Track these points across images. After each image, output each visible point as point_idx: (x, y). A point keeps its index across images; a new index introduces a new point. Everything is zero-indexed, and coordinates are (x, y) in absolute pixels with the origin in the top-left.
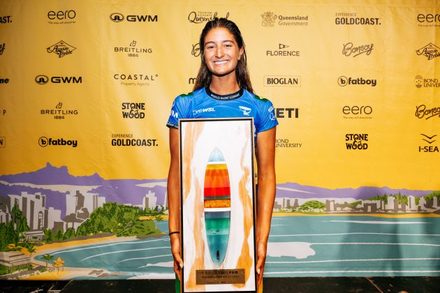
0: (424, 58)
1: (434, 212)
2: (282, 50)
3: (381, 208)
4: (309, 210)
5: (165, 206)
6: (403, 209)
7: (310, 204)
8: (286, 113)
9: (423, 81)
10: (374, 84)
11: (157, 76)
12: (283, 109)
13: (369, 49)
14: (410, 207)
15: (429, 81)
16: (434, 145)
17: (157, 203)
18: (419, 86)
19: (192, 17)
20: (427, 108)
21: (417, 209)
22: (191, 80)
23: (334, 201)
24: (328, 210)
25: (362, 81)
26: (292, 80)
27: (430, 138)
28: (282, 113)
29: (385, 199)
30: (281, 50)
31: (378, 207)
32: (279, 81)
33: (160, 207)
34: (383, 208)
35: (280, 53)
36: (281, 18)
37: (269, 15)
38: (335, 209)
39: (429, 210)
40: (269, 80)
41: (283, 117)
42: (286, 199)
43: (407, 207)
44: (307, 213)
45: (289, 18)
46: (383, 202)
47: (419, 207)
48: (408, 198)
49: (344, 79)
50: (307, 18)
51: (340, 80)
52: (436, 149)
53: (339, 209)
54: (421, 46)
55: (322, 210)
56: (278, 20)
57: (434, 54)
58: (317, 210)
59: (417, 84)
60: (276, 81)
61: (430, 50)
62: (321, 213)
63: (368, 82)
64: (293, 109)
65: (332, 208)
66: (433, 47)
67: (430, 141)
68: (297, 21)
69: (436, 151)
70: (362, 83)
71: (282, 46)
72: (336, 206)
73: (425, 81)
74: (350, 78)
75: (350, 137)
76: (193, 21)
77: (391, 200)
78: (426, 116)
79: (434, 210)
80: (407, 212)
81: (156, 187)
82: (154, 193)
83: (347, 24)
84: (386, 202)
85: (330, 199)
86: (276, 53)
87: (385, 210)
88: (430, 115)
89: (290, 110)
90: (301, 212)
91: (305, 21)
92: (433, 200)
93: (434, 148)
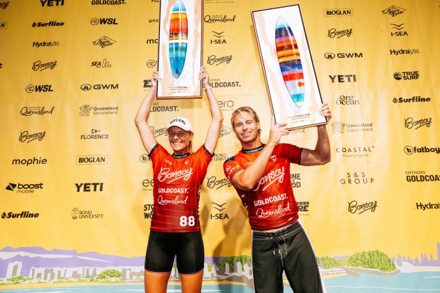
1: (227, 279)
2: (94, 134)
4: (106, 279)
7: (106, 273)
8: (92, 187)
12: (90, 184)
15: (219, 155)
19: (24, 112)
20: (217, 180)
23: (130, 269)
24: (124, 278)
26: (100, 159)
27: (220, 206)
28: (89, 187)
32: (89, 160)
34: (177, 276)
35: (91, 137)
36: (96, 109)
37: (86, 107)
38: (131, 278)
39: (222, 277)
40: (80, 159)
41: (89, 191)
42: (86, 268)
44: (104, 282)
45: (103, 109)
47: (212, 274)
49: (144, 156)
50: (117, 108)
51: (141, 157)
52: (226, 216)
53: (134, 277)
55: (118, 279)
56: (92, 111)
57: (224, 133)
58: (113, 279)
60: (86, 160)
62: (117, 282)
64: (98, 184)
65: (128, 276)
67: (220, 208)
68: (109, 111)
69: (226, 218)
71: (94, 131)
72: (132, 274)
73: (216, 155)
75: (148, 207)
76: (24, 114)
78: (216, 187)
79: (227, 277)
85: (127, 268)
86: (88, 137)
88: (220, 185)
89: (95, 185)
90: (98, 281)
91: (116, 111)
92: (225, 266)
93: (224, 216)
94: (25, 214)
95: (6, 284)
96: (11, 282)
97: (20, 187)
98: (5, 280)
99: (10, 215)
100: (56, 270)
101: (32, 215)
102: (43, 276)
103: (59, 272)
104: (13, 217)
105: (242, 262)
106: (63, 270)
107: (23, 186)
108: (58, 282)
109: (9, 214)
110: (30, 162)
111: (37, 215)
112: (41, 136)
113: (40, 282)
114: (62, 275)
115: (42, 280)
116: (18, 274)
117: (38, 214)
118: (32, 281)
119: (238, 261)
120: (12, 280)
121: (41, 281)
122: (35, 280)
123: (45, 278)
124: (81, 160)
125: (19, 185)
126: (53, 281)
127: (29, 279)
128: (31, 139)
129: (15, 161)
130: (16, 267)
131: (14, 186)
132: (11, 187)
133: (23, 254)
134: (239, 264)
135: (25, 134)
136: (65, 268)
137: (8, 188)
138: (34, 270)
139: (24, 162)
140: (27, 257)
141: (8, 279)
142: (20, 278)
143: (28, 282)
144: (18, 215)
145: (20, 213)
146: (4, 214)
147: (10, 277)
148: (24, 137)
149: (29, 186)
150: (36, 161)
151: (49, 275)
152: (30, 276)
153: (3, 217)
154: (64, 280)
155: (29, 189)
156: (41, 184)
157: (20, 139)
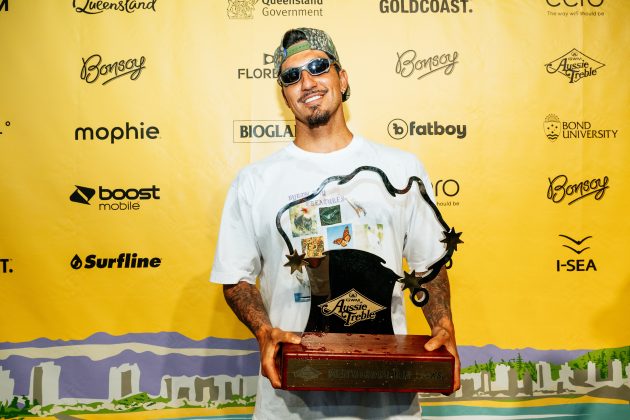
0: (561, 79)
1: (591, 394)
2: (271, 67)
3: (482, 389)
5: (30, 397)
6: (528, 389)
9: (560, 125)
10: (462, 134)
11: (8, 124)
13: (450, 62)
14: (542, 386)
15: (572, 126)
16: (585, 257)
17: (16, 391)
18: (552, 137)
19: (81, 2)
20: (571, 182)
21: (556, 389)
22: (80, 133)
25: (436, 127)
26: (292, 130)
27: (579, 243)
29: (490, 369)
30: (267, 66)
31: (477, 385)
32: (265, 131)
33: (21, 400)
34: (487, 389)
35: (265, 75)
36: (268, 2)
39: (580, 390)
40: (243, 129)
43: (536, 386)
45: (285, 1)
46: (486, 376)
47: (560, 385)
48: (537, 366)
49: (400, 124)
51: (392, 126)
52: (591, 264)
54: (554, 54)
56: (259, 6)
57: (582, 70)
59: (549, 132)
60: (259, 131)
61: (572, 62)
63: (450, 130)
66: (580, 56)
67: (579, 248)
68: (301, 7)
69: (591, 269)
70: (436, 133)
71: (269, 60)
73: (566, 125)
74: (412, 123)
76: (83, 10)
77: (502, 371)
78: (568, 199)
79: (591, 389)
80: (535, 394)
81: (12, 357)
82: (8, 372)
83: (403, 11)
84: (492, 376)
86: (258, 73)
87: (490, 392)
88: (578, 195)
91: (317, 7)
92: (586, 368)
93: (586, 263)
94: (127, 260)
95: (112, 412)
96: (123, 407)
97: (106, 195)
98: (107, 404)
99: (91, 262)
100: (220, 380)
101: (144, 262)
102: (192, 394)
103: (228, 386)
104: (100, 266)
105: (622, 360)
106: (235, 381)
107: (112, 194)
108: (228, 405)
109: (88, 259)
110: (117, 133)
111: (156, 262)
112: (136, 68)
113: (187, 406)
114: (235, 391)
115: (192, 401)
116: (136, 390)
117: (159, 261)
118: (169, 404)
119: (614, 357)
120: (125, 402)
121: (189, 403)
122: (175, 402)
123: (199, 398)
124: (246, 132)
125: (101, 190)
126: (217, 403)
127: (161, 400)
128: (111, 75)
129: (82, 132)
130: (126, 377)
131: (90, 193)
132: (81, 195)
133: (139, 348)
134: (617, 364)
135: (94, 62)
136: (239, 377)
137: (75, 197)
138: (169, 382)
139: (102, 133)
140: (148, 354)
141: (114, 402)
142: (141, 398)
143: (160, 405)
144: (112, 261)
145: (117, 257)
146: (76, 258)
147: (119, 398)
148: (92, 70)
149: (126, 194)
150: (132, 132)
151: (206, 391)
152: (164, 393)
153: (74, 267)
154: (240, 401)
155: (126, 200)
156: (154, 189)
157: (85, 77)
